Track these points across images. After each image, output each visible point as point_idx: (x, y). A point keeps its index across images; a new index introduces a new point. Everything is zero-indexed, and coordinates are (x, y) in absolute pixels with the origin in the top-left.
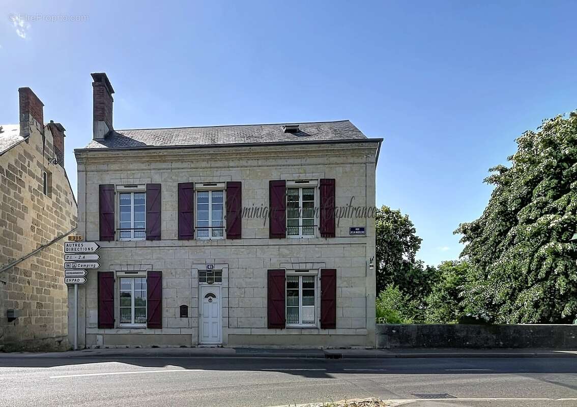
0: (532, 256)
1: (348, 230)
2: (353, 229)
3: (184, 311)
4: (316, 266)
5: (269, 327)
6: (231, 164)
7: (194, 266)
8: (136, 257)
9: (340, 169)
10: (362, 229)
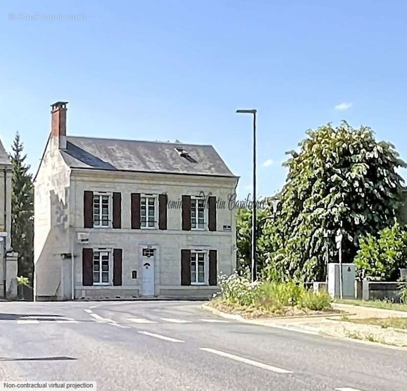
0: (311, 236)
1: (222, 227)
2: (225, 227)
3: (134, 274)
4: (207, 248)
5: (182, 285)
6: (162, 183)
7: (141, 246)
8: (106, 239)
9: (218, 191)
10: (229, 227)
